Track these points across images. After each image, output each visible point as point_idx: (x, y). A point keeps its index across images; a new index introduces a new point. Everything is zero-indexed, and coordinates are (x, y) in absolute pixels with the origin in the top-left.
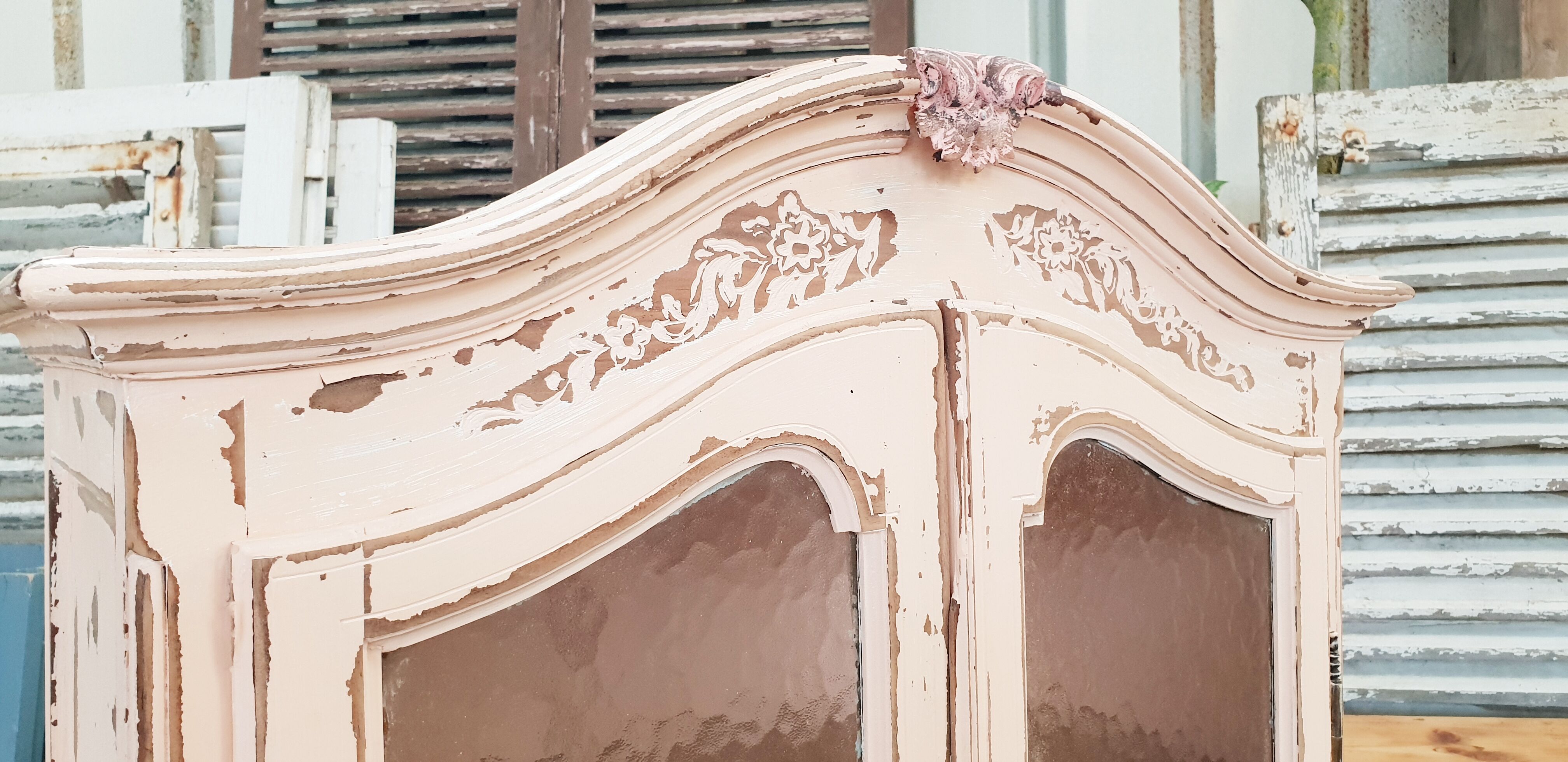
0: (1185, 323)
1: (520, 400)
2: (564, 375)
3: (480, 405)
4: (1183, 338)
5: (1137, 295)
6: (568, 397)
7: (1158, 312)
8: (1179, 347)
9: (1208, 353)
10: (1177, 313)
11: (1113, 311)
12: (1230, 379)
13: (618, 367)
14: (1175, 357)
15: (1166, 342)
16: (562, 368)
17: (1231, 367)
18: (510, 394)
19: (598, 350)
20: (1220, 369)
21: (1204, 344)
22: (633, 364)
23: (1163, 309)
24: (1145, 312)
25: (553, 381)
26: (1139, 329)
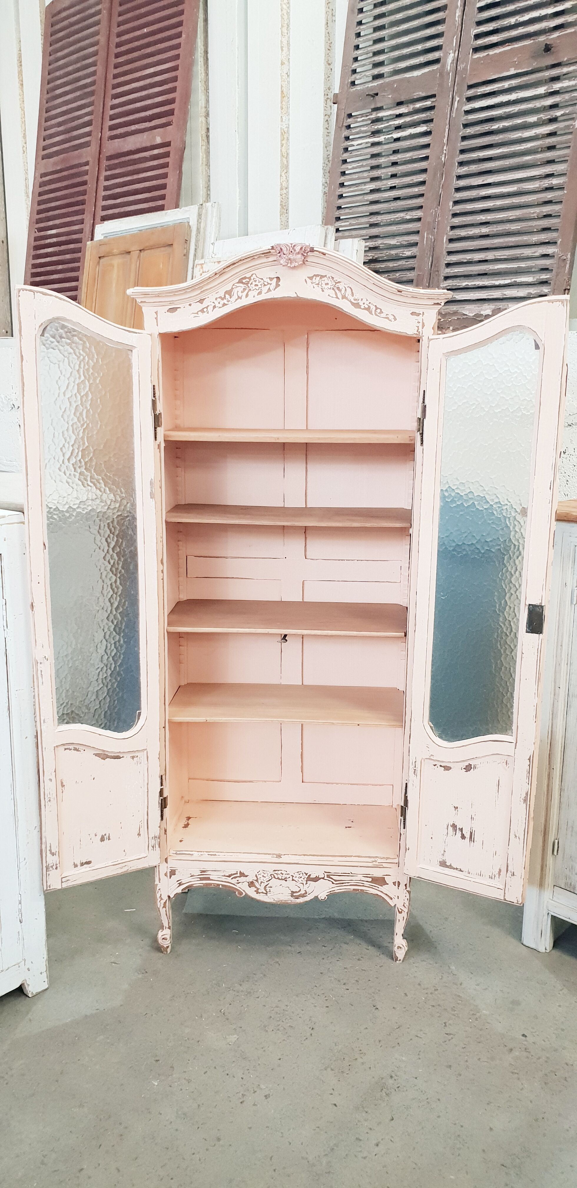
0: (370, 303)
1: (199, 313)
2: (207, 309)
3: (193, 313)
4: (369, 307)
5: (353, 295)
6: (208, 313)
7: (360, 300)
8: (368, 309)
9: (378, 311)
10: (367, 300)
11: (344, 299)
12: (388, 318)
13: (217, 308)
14: (366, 311)
15: (362, 307)
16: (207, 307)
17: (387, 315)
18: (198, 312)
19: (213, 305)
20: (382, 315)
21: (377, 308)
22: (220, 307)
23: (362, 299)
24: (355, 300)
25: (205, 310)
26: (353, 304)
